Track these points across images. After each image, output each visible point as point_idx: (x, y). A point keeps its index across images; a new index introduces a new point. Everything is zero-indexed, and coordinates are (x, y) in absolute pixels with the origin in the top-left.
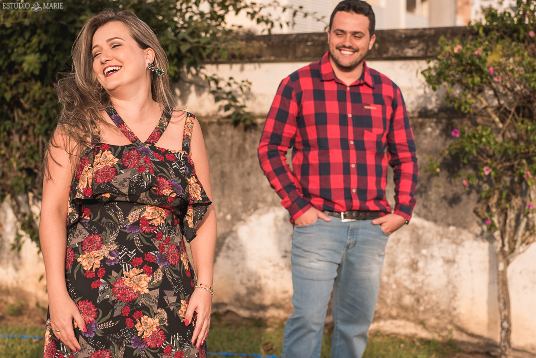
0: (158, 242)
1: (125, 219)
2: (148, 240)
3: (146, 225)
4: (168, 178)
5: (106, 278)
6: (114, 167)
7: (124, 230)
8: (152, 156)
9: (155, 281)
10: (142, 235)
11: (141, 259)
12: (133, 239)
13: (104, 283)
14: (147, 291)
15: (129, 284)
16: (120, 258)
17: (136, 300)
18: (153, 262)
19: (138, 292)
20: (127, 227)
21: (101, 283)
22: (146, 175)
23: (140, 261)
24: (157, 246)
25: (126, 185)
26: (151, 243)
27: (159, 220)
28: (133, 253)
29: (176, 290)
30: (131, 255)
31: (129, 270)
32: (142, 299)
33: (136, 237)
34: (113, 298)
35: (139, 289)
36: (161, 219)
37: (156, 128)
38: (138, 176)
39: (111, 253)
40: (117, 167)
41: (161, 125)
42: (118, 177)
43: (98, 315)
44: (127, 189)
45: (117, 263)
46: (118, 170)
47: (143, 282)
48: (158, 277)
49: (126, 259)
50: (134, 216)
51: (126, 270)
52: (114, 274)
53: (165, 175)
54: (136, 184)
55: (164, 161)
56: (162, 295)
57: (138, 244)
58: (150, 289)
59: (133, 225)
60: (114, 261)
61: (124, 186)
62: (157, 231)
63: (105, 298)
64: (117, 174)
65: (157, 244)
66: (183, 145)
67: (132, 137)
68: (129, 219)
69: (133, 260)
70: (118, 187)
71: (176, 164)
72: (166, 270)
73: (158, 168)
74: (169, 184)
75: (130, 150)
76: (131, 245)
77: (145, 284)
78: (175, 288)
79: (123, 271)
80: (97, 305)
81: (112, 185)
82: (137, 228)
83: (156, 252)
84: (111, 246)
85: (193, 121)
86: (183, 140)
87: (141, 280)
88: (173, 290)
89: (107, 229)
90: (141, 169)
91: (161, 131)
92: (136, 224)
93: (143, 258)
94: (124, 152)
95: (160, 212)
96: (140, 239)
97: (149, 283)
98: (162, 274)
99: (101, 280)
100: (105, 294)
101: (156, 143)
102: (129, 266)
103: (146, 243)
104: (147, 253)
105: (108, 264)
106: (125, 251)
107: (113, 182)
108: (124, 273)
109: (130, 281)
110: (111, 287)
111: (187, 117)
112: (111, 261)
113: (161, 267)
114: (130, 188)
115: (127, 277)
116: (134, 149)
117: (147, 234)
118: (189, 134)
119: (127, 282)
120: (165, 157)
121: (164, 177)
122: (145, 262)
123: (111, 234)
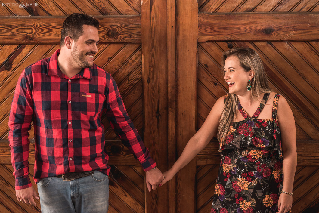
0: (257, 166)
1: (241, 154)
2: (251, 165)
3: (250, 158)
4: (260, 138)
5: (230, 179)
6: (233, 134)
7: (240, 159)
8: (254, 125)
9: (252, 185)
10: (248, 163)
11: (246, 174)
12: (243, 164)
13: (229, 181)
14: (247, 189)
15: (239, 185)
16: (237, 172)
17: (241, 192)
18: (253, 176)
19: (243, 189)
20: (242, 158)
21: (228, 180)
22: (249, 137)
23: (246, 175)
24: (256, 169)
25: (238, 143)
26: (253, 167)
27: (258, 156)
28: (243, 170)
29: (264, 190)
30: (242, 172)
31: (240, 178)
32: (244, 193)
33: (245, 163)
34: (232, 189)
35: (243, 188)
36: (259, 156)
37: (258, 108)
38: (245, 139)
39: (234, 168)
40: (234, 134)
41: (261, 105)
42: (234, 139)
43: (225, 193)
44: (239, 145)
45: (235, 173)
46: (234, 135)
47: (245, 185)
48: (254, 183)
49: (240, 173)
50: (244, 154)
51: (239, 178)
52: (234, 178)
53: (259, 136)
54: (243, 143)
55: (260, 127)
56: (255, 192)
57: (246, 166)
58: (249, 188)
59: (244, 157)
60: (235, 172)
61: (237, 144)
62: (257, 161)
63: (228, 187)
64: (234, 138)
65: (256, 167)
66: (272, 115)
67: (245, 116)
68: (243, 155)
69: (243, 174)
70: (234, 144)
71: (267, 128)
72: (260, 180)
73: (256, 132)
74: (261, 141)
75: (243, 123)
76: (242, 167)
77: (247, 186)
78: (263, 189)
79: (237, 178)
80: (225, 189)
81: (232, 144)
82: (246, 159)
83: (255, 171)
84: (234, 165)
85: (278, 100)
86: (273, 112)
87: (245, 184)
88: (262, 190)
89: (233, 156)
90: (247, 134)
91: (261, 109)
92: (246, 157)
93: (248, 174)
94: (240, 125)
95: (258, 152)
96: (247, 164)
97: (248, 186)
98: (256, 182)
99: (228, 179)
100: (229, 185)
101: (258, 117)
102: (240, 176)
103: (250, 166)
104: (250, 171)
105: (232, 173)
106: (239, 169)
107: (232, 143)
108: (238, 179)
109: (240, 183)
110: (232, 183)
111: (275, 98)
112: (233, 172)
113: (257, 179)
114: (240, 145)
115: (239, 181)
116: (245, 123)
117: (251, 162)
118: (276, 108)
119: (238, 184)
120: (261, 125)
121: (258, 137)
122: (248, 176)
123: (235, 159)
